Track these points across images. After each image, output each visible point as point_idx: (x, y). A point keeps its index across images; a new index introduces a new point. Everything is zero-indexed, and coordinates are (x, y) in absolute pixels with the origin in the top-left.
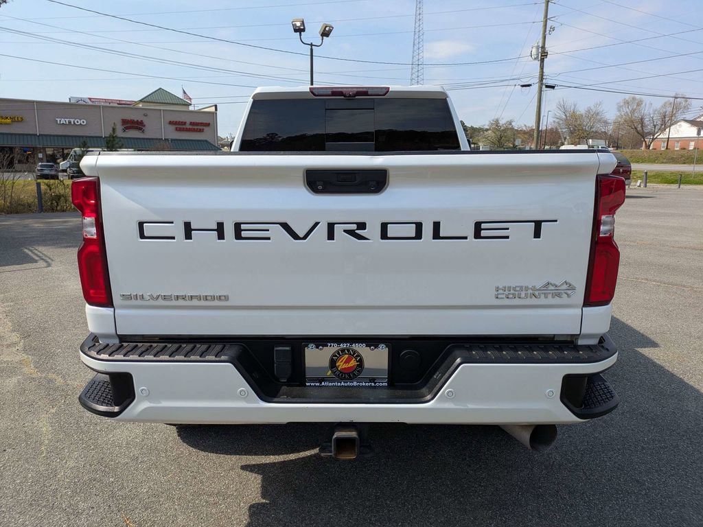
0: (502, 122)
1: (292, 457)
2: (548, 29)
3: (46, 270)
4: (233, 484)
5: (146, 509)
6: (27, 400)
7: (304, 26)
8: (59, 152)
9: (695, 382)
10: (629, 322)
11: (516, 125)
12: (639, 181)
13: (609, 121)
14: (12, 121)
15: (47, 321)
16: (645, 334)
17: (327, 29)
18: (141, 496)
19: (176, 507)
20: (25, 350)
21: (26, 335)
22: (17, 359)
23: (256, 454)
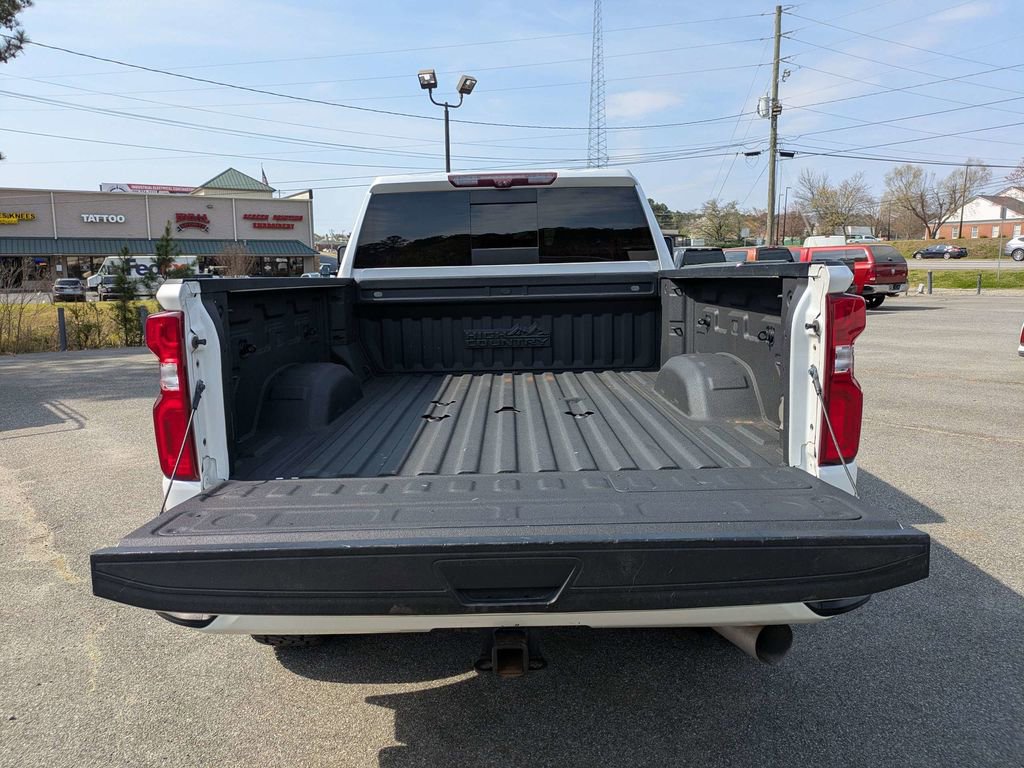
0: (720, 205)
1: (436, 684)
2: (781, 73)
3: (78, 433)
4: (356, 722)
5: (239, 759)
6: (64, 616)
7: (435, 80)
8: (85, 263)
9: (993, 569)
10: (903, 489)
11: (741, 209)
12: (921, 285)
13: (876, 200)
14: (19, 220)
15: (84, 506)
16: (925, 504)
17: (468, 83)
18: (230, 741)
19: (279, 754)
20: (56, 546)
21: (57, 526)
22: (47, 558)
23: (385, 682)
